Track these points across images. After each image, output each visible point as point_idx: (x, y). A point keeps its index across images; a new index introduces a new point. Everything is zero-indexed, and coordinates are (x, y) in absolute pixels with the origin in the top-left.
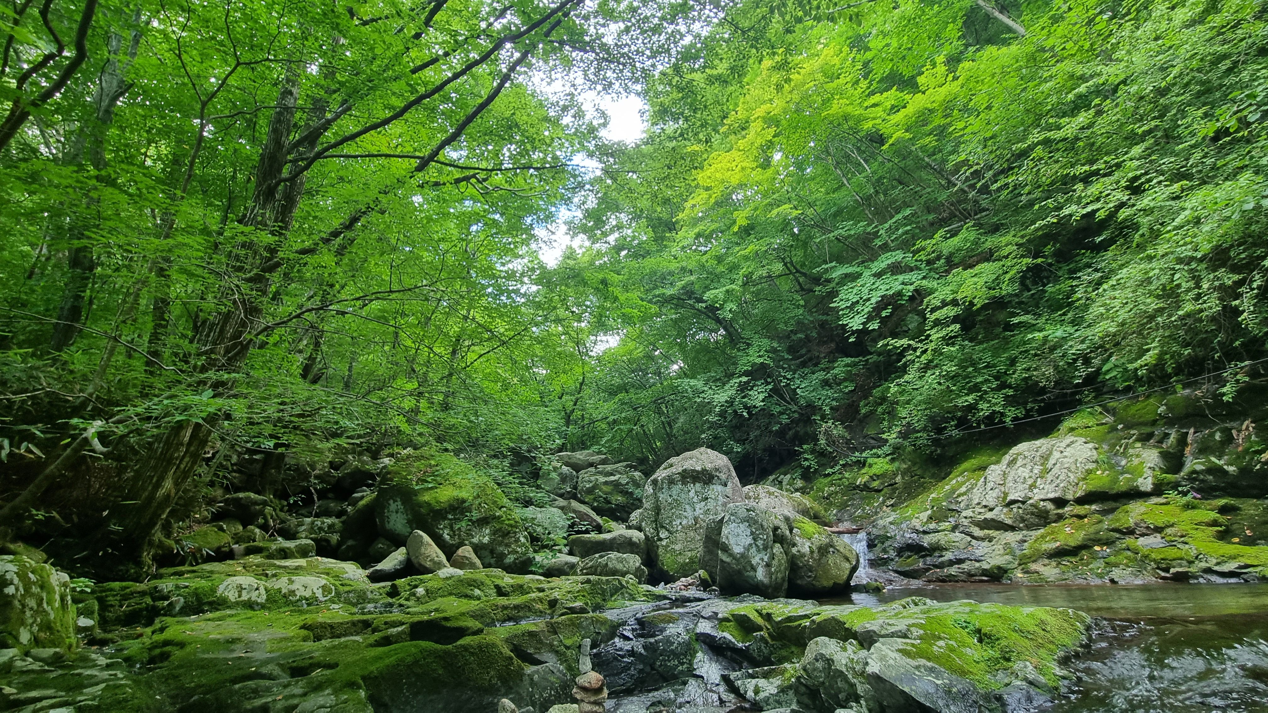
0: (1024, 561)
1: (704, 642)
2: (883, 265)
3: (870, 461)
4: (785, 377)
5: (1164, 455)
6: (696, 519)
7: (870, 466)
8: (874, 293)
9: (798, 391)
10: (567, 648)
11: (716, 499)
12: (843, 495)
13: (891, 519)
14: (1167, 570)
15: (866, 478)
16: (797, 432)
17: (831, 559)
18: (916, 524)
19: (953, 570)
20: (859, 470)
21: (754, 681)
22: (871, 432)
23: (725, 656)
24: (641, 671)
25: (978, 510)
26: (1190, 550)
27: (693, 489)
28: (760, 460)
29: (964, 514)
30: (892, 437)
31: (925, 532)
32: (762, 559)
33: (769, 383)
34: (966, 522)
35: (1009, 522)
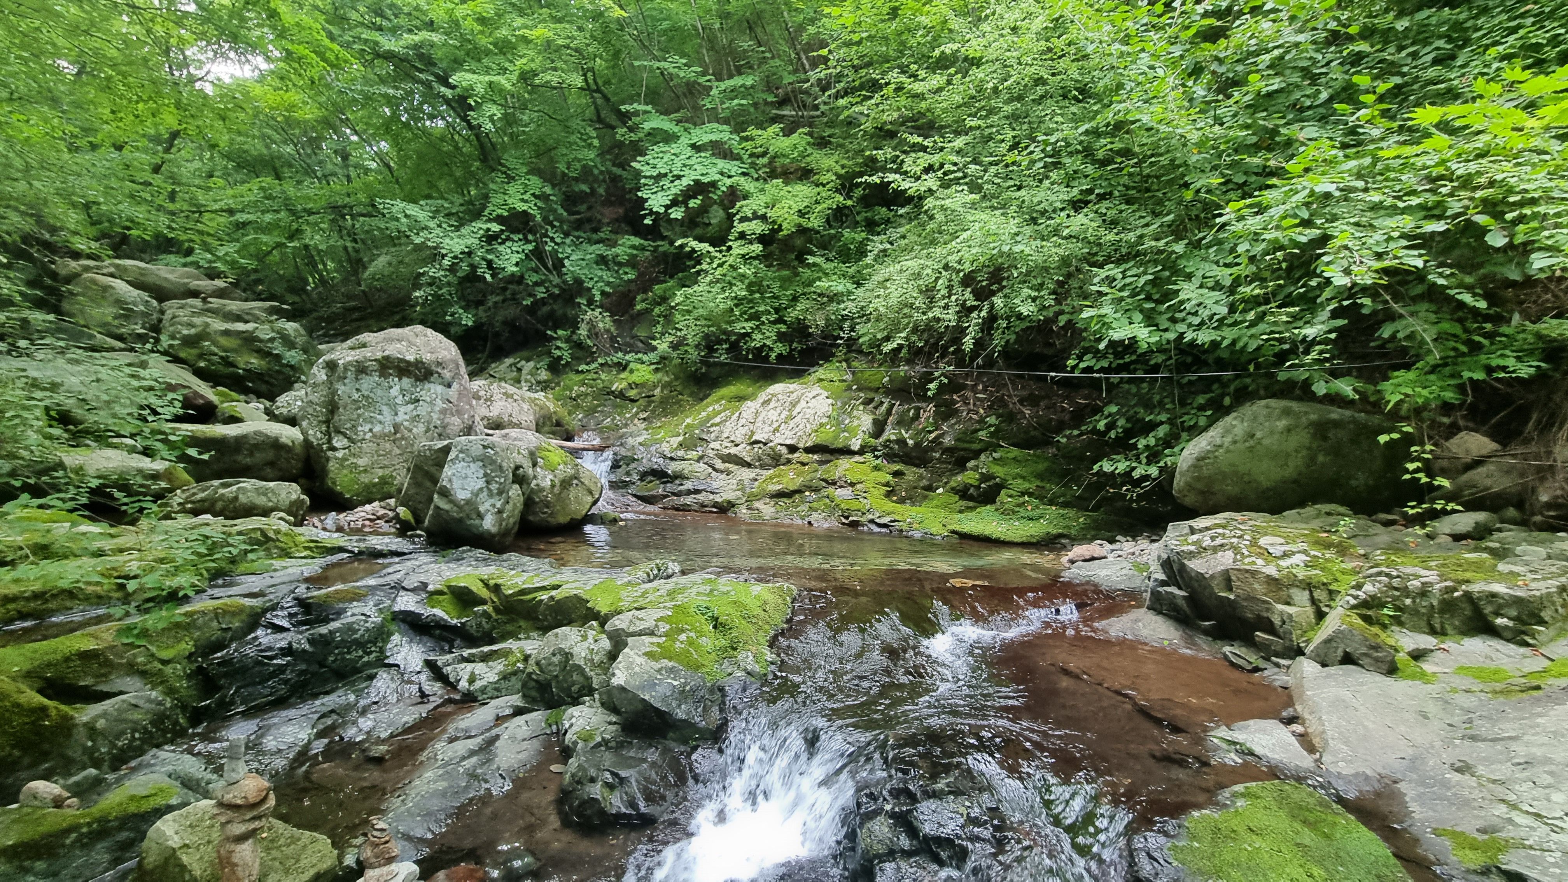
0: (751, 499)
1: (403, 621)
2: (706, 138)
3: (632, 365)
4: (552, 239)
5: (875, 422)
6: (397, 427)
7: (632, 371)
8: (687, 171)
9: (566, 262)
10: (165, 662)
11: (431, 403)
12: (594, 399)
13: (641, 439)
14: (847, 518)
15: (624, 385)
16: (553, 311)
17: (573, 493)
18: (666, 448)
19: (689, 500)
20: (619, 373)
21: (469, 667)
22: (642, 333)
23: (431, 635)
24: (302, 672)
25: (725, 444)
26: (866, 504)
27: (397, 387)
28: (497, 335)
29: (712, 445)
30: (662, 346)
31: (672, 459)
32: (494, 506)
33: (530, 242)
34: (711, 454)
35: (748, 459)
